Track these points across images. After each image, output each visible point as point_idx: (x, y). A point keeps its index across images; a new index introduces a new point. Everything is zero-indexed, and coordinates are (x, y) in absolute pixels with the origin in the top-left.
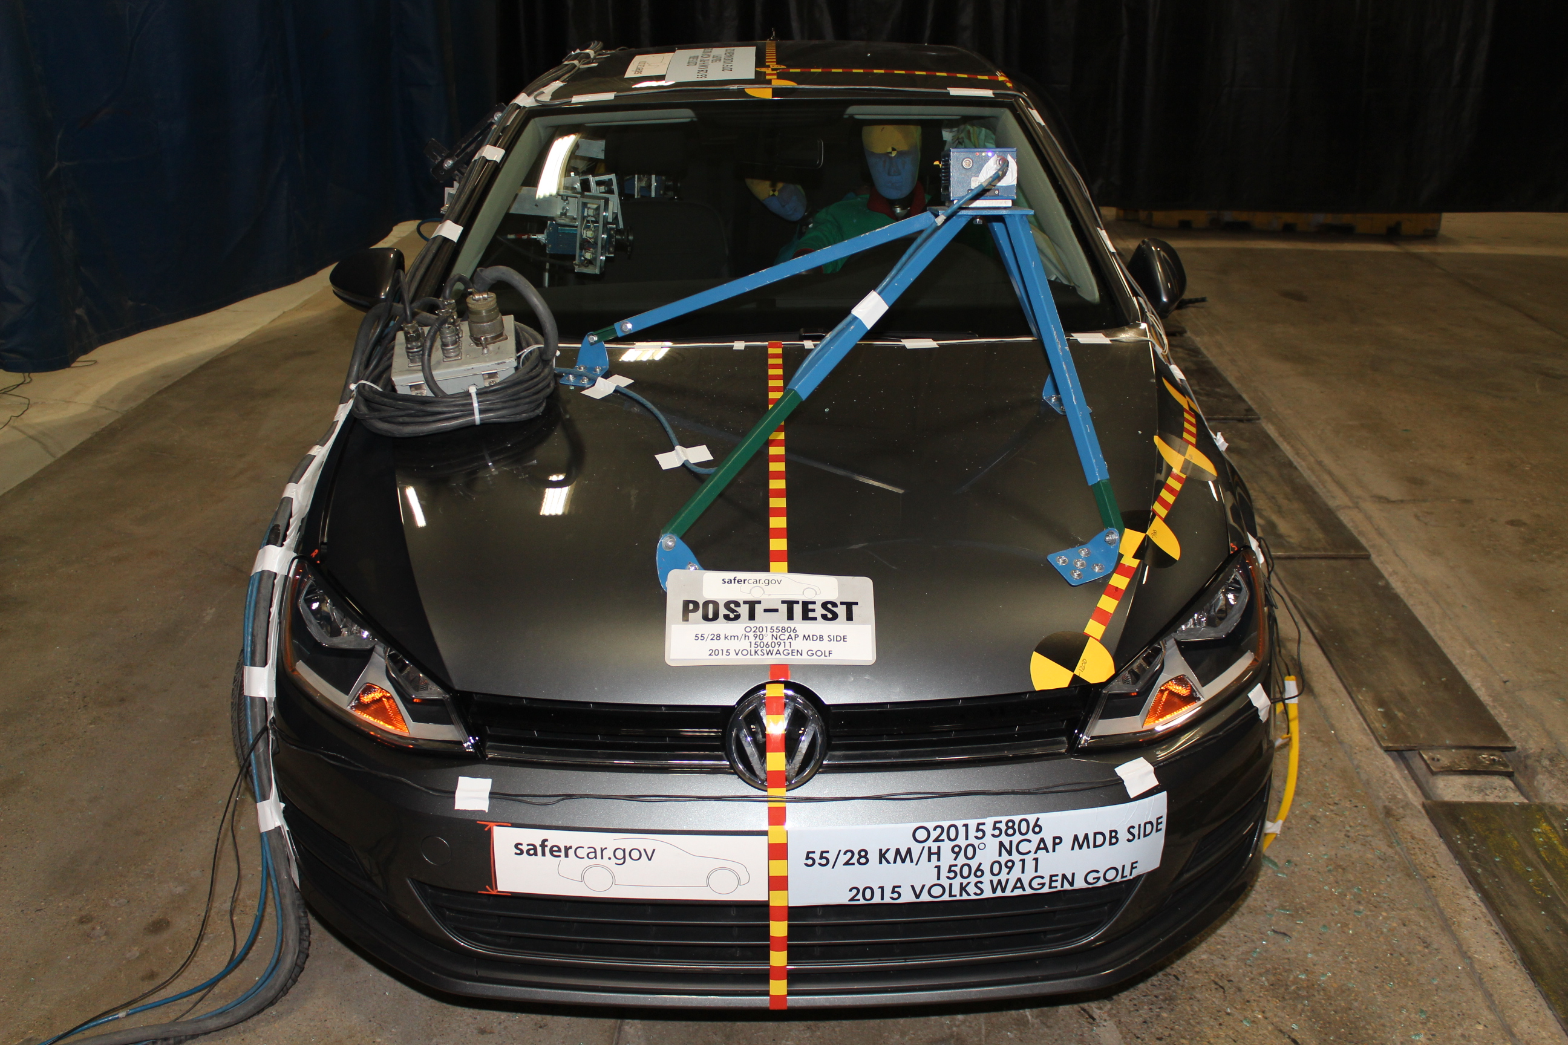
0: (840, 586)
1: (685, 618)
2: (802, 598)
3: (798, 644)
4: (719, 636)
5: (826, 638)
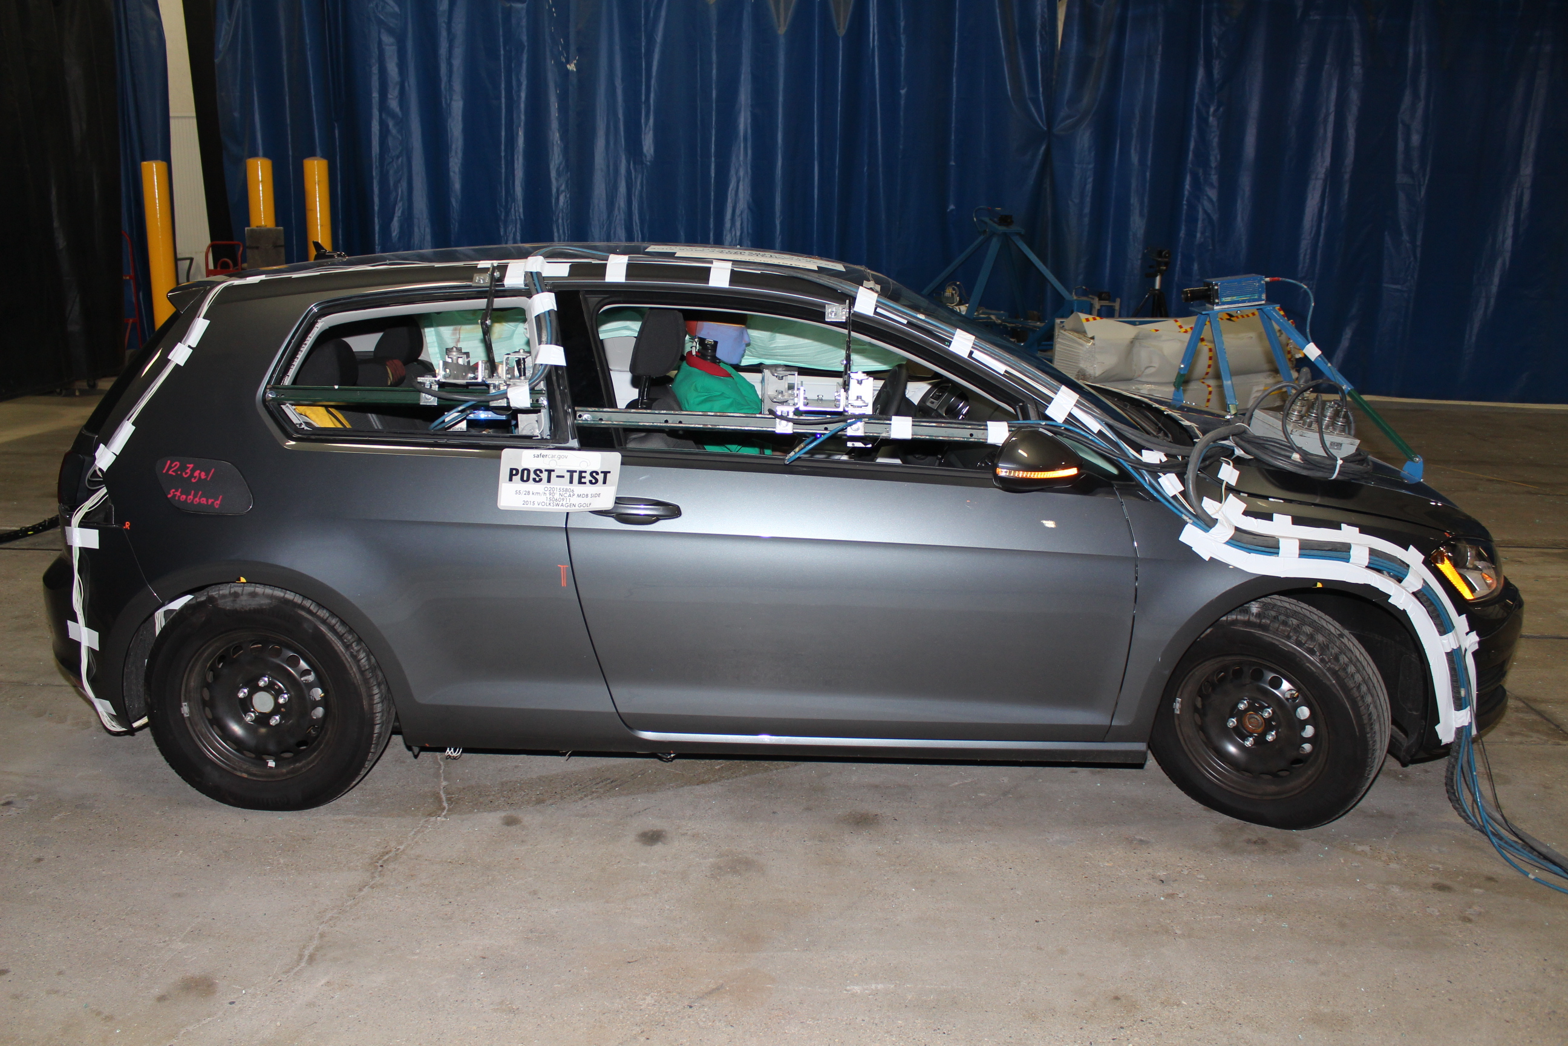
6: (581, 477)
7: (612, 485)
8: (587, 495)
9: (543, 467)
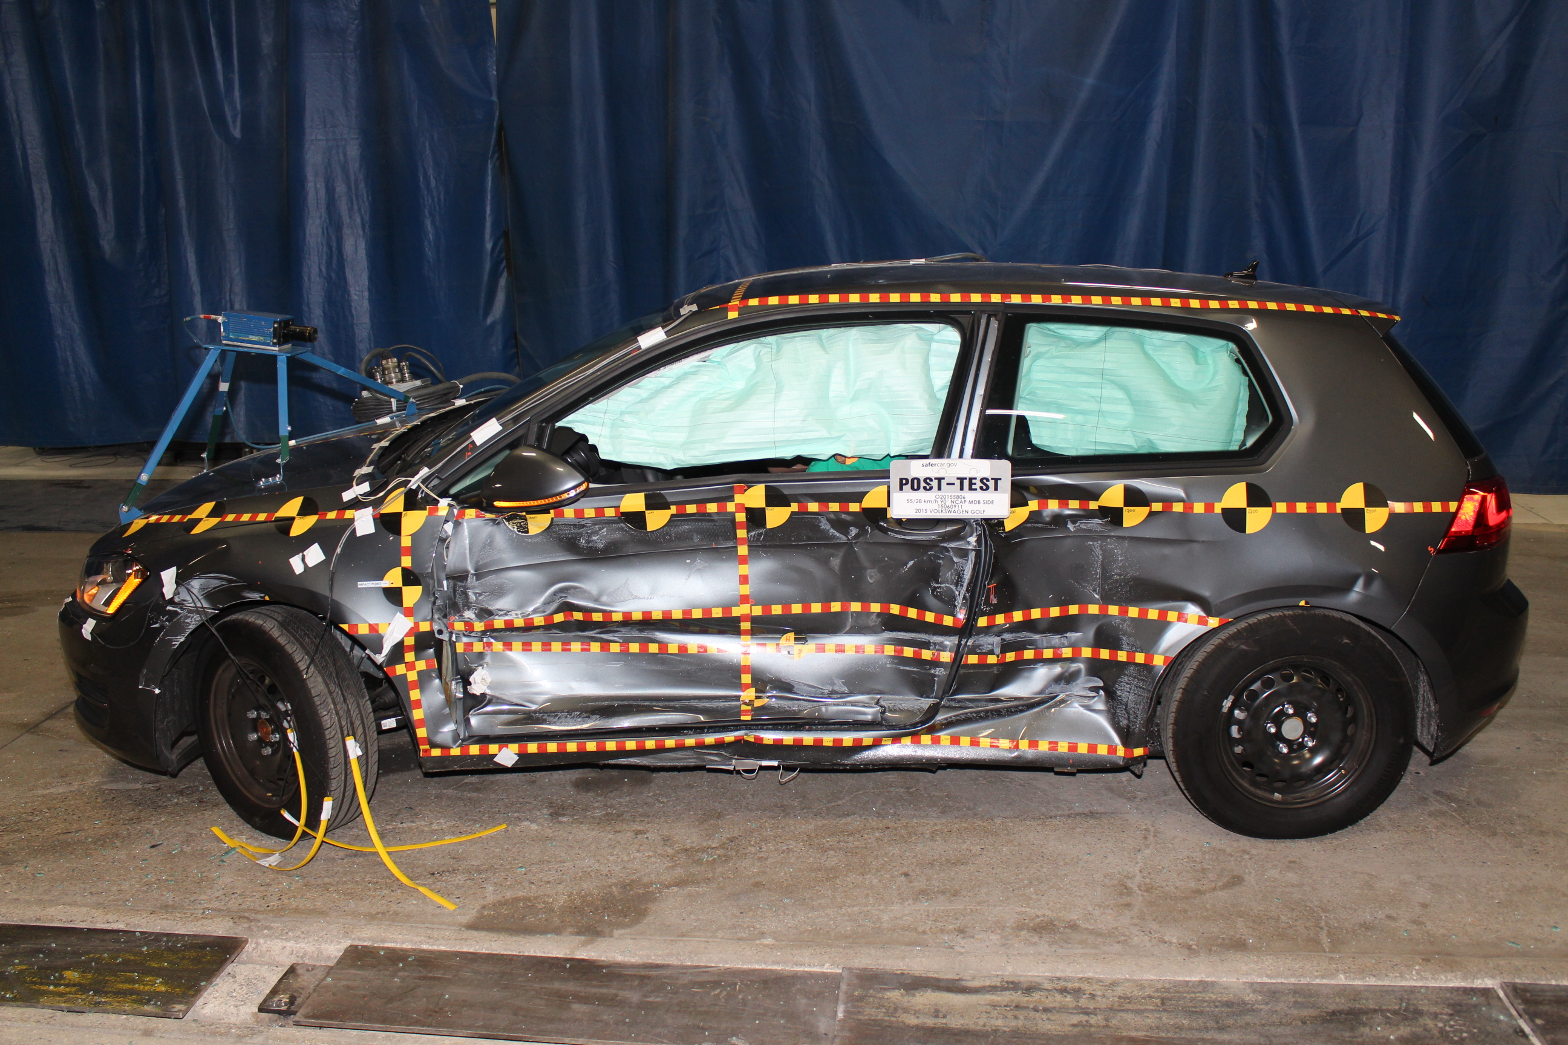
0: (992, 466)
1: (901, 489)
2: (968, 476)
3: (966, 506)
4: (920, 501)
5: (982, 502)
6: (971, 484)
7: (1004, 492)
8: (979, 502)
9: (933, 475)
